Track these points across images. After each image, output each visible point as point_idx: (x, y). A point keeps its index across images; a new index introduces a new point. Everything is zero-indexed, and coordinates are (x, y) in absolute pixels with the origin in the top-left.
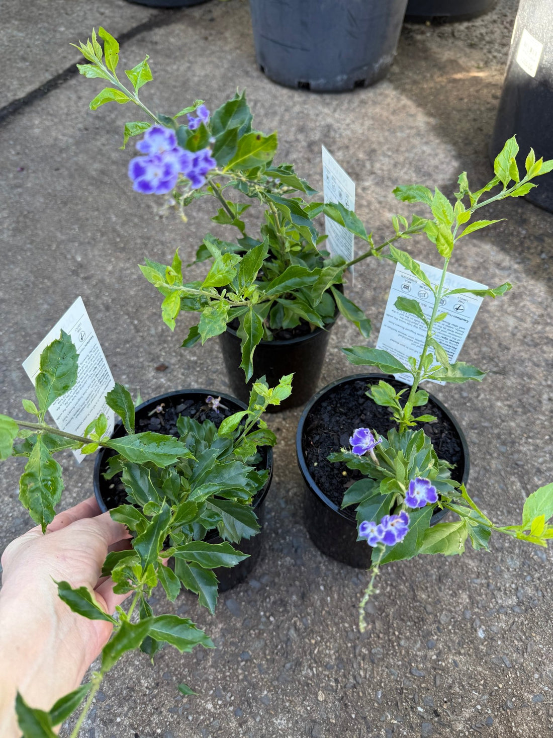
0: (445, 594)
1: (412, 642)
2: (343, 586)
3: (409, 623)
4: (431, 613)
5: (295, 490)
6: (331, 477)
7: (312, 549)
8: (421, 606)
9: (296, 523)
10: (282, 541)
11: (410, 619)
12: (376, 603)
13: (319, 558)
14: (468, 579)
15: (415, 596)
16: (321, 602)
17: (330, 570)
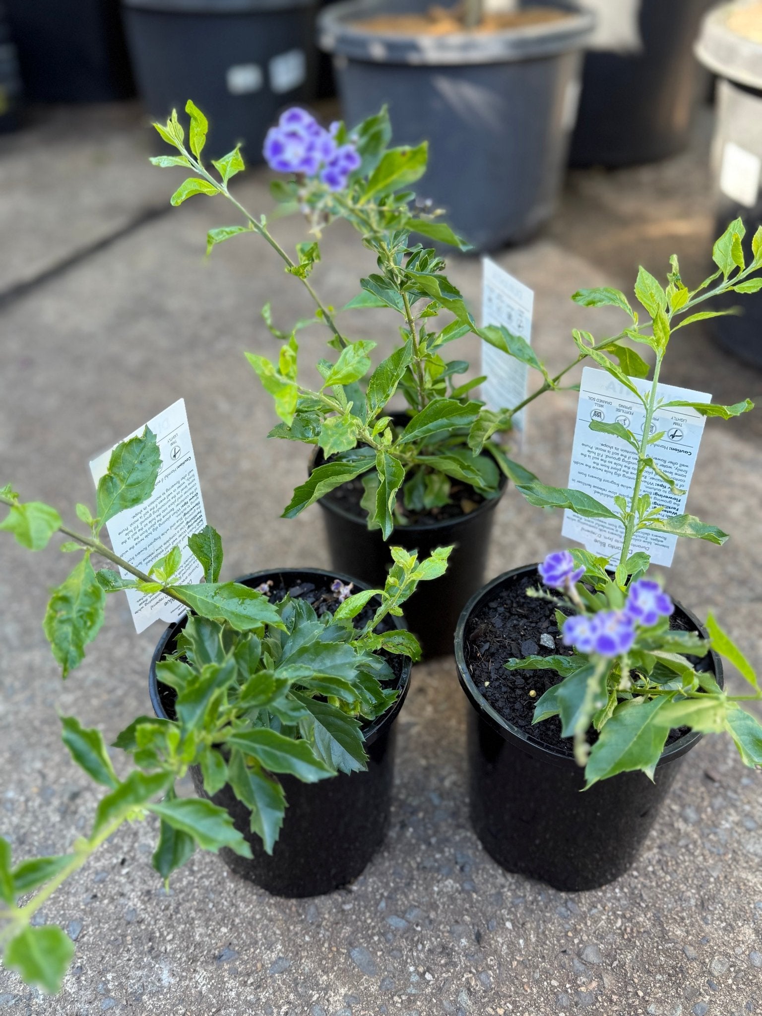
0: (714, 930)
1: (669, 1007)
2: (544, 921)
3: (659, 977)
4: (695, 959)
5: (453, 777)
6: (511, 701)
7: (488, 866)
8: (677, 949)
9: (459, 826)
10: (438, 856)
11: (661, 969)
12: (602, 946)
13: (501, 880)
14: (749, 903)
15: (664, 932)
16: (508, 948)
17: (520, 897)
